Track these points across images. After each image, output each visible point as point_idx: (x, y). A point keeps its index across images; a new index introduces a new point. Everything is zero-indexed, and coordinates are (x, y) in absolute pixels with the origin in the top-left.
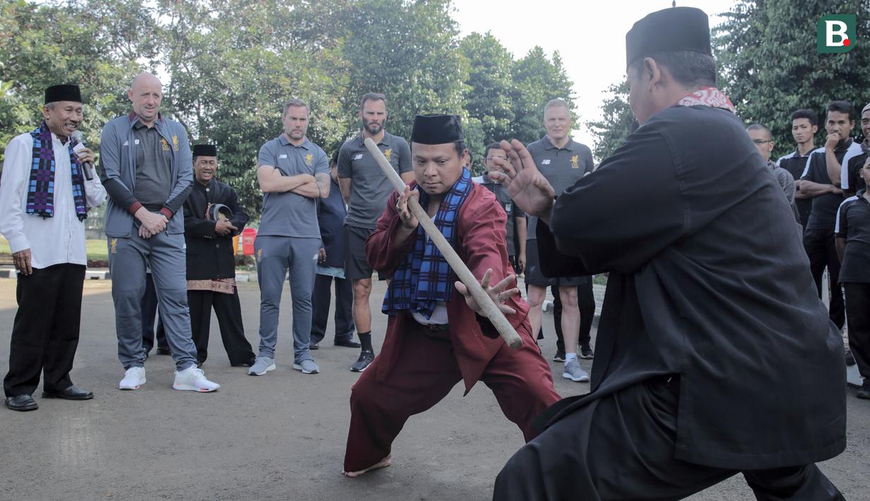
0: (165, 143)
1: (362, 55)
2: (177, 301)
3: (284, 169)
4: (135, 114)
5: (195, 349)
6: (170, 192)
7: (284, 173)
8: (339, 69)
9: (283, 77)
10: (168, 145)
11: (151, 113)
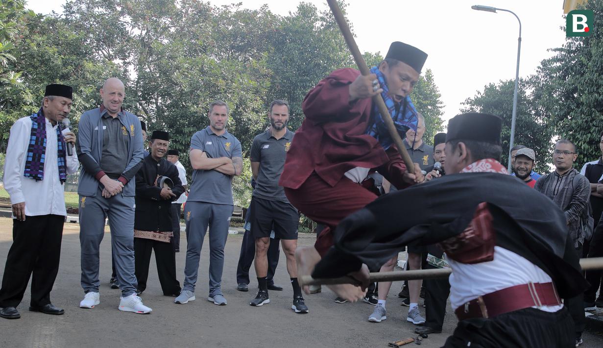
0: (125, 129)
1: (281, 66)
2: (126, 245)
3: (210, 154)
4: (105, 108)
5: (136, 282)
6: (127, 166)
7: (209, 156)
8: (263, 76)
9: (220, 80)
10: (127, 131)
11: (117, 107)
